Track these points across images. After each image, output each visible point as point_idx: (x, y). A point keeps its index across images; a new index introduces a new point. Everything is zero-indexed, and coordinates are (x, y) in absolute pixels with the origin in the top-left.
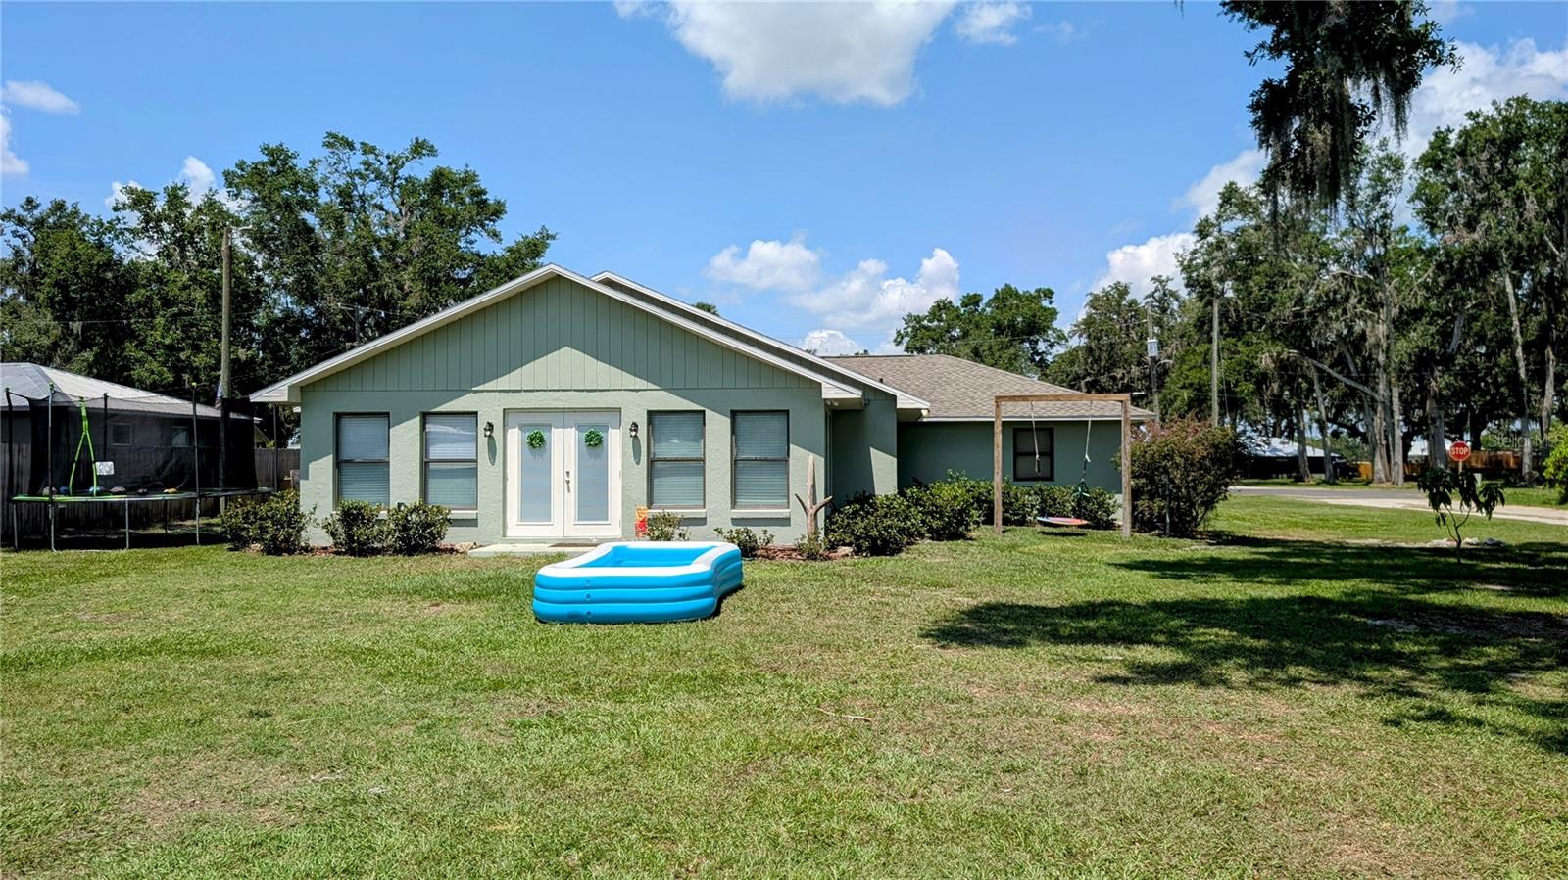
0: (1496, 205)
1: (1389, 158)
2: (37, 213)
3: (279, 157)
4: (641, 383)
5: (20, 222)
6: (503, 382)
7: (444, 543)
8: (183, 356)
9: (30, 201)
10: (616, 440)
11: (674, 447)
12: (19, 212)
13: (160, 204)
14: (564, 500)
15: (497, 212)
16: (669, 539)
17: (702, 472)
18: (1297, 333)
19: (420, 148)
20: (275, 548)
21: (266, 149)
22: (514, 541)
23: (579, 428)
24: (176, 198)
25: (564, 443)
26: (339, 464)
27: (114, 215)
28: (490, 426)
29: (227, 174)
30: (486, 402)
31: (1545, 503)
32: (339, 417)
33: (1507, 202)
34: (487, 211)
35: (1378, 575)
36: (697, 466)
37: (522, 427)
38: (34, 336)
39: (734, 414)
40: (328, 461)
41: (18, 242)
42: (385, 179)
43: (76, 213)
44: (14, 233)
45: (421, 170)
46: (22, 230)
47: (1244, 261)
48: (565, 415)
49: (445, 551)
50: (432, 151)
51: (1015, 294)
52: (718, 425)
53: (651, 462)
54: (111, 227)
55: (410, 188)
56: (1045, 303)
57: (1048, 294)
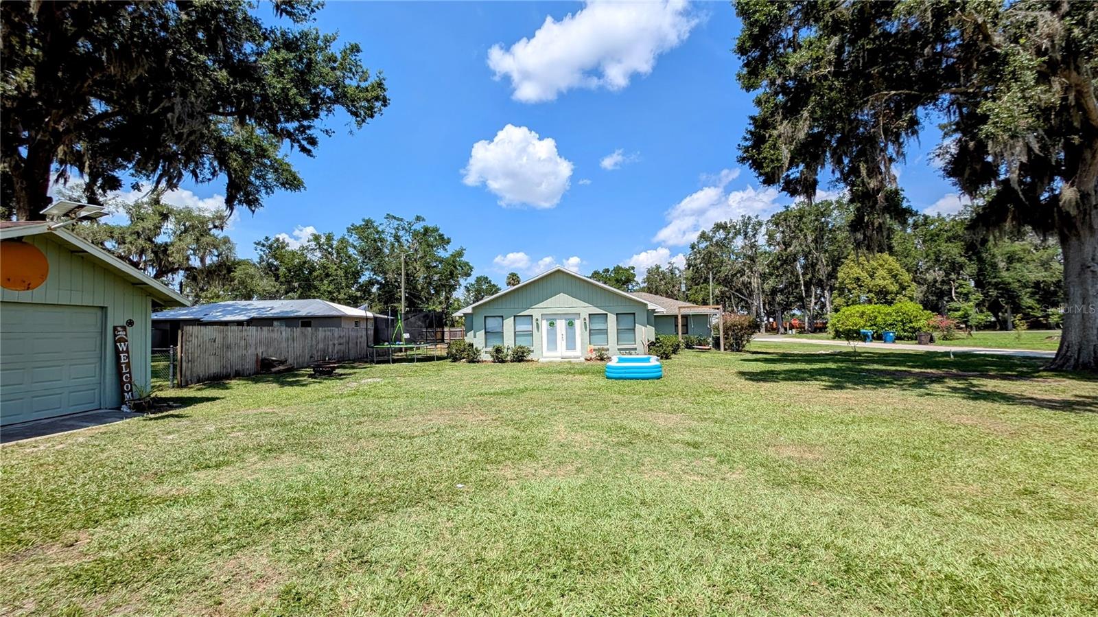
0: (798, 238)
1: (758, 222)
2: (269, 242)
3: (368, 224)
4: (586, 305)
5: (263, 246)
6: (541, 305)
7: (529, 358)
8: (334, 295)
9: (267, 238)
10: (578, 324)
11: (598, 326)
12: (263, 242)
13: (323, 240)
14: (561, 343)
15: (448, 242)
16: (631, 354)
17: (607, 333)
18: (727, 282)
19: (418, 219)
20: (472, 361)
21: (364, 220)
22: (545, 357)
23: (566, 319)
24: (329, 238)
25: (561, 325)
26: (486, 332)
27: (308, 244)
28: (537, 320)
29: (348, 228)
30: (535, 312)
31: (828, 339)
32: (485, 317)
33: (802, 237)
34: (444, 241)
35: (835, 361)
36: (605, 331)
37: (547, 320)
38: (270, 288)
39: (617, 314)
40: (483, 332)
41: (262, 253)
42: (406, 230)
43: (284, 242)
44: (261, 250)
45: (419, 227)
46: (264, 249)
47: (708, 258)
48: (561, 316)
49: (528, 361)
50: (423, 220)
51: (621, 268)
52: (612, 318)
53: (590, 330)
54: (307, 248)
55: (415, 234)
56: (632, 271)
57: (633, 268)
